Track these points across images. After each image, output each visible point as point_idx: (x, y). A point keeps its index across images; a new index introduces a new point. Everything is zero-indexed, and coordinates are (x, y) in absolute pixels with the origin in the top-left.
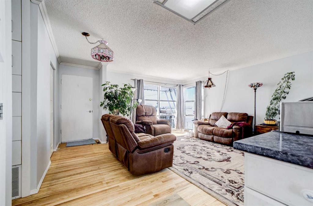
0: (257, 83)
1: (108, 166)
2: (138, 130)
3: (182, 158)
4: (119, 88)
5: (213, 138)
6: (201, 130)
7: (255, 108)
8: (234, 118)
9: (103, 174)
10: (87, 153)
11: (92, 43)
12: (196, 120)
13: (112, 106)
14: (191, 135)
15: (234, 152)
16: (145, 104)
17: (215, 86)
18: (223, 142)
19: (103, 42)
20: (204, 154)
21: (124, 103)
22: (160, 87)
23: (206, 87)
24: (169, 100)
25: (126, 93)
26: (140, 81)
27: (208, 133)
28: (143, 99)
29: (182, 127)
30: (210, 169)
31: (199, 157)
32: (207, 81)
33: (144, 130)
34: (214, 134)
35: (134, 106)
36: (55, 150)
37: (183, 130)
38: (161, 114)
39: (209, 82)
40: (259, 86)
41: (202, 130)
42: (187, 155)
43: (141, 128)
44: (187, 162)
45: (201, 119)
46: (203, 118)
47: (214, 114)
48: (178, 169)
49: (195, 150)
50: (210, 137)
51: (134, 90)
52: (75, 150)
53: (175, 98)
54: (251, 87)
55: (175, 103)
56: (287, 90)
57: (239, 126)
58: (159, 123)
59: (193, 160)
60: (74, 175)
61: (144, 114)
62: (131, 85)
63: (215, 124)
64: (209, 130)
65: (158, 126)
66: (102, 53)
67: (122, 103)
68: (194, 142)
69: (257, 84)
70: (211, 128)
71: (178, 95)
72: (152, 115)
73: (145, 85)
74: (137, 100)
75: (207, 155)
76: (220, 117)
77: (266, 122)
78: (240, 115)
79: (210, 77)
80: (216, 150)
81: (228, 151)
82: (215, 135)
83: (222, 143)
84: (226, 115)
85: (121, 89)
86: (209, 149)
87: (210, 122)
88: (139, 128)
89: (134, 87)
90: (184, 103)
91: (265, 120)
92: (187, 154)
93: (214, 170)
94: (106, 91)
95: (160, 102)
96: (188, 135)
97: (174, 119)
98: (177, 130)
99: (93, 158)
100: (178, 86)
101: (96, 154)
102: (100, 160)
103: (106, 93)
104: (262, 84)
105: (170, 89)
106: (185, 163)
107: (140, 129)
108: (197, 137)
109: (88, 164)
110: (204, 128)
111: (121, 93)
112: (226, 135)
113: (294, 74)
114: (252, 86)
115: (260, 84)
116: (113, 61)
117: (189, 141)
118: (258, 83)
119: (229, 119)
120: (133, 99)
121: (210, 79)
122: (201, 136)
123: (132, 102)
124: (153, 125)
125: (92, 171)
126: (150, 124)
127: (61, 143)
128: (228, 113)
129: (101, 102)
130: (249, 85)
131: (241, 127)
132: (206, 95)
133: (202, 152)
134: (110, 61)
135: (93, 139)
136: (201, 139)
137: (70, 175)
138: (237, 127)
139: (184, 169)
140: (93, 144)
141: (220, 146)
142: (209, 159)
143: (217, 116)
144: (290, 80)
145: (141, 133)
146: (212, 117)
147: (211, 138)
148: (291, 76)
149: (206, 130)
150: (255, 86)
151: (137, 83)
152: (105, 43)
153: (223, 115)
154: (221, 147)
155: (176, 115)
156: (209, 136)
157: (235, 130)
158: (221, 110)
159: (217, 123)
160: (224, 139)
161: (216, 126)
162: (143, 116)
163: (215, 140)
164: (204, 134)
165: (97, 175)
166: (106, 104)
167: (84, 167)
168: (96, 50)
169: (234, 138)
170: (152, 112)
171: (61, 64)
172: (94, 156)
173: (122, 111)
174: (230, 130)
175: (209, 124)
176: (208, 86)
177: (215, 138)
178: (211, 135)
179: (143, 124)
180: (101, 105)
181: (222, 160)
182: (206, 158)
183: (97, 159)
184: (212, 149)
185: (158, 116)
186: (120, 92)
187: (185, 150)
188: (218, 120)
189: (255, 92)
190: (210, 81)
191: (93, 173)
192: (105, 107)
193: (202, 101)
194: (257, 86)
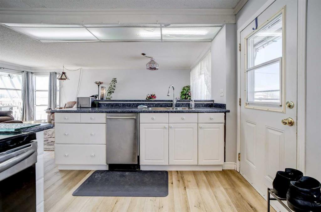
12: (49, 109)
17: (69, 79)
23: (60, 79)
32: (61, 75)
39: (63, 76)
40: (100, 84)
45: (56, 108)
46: (58, 107)
47: (69, 103)
54: (96, 84)
55: (20, 92)
56: (114, 88)
69: (99, 82)
71: (25, 84)
76: (74, 105)
79: (64, 72)
90: (34, 92)
100: (25, 72)
104: (102, 83)
113: (116, 79)
121: (64, 73)
130: (95, 82)
132: (61, 86)
143: (72, 104)
144: (115, 83)
146: (67, 106)
148: (115, 81)
176: (63, 79)
189: (99, 87)
193: (57, 91)
194: (99, 84)
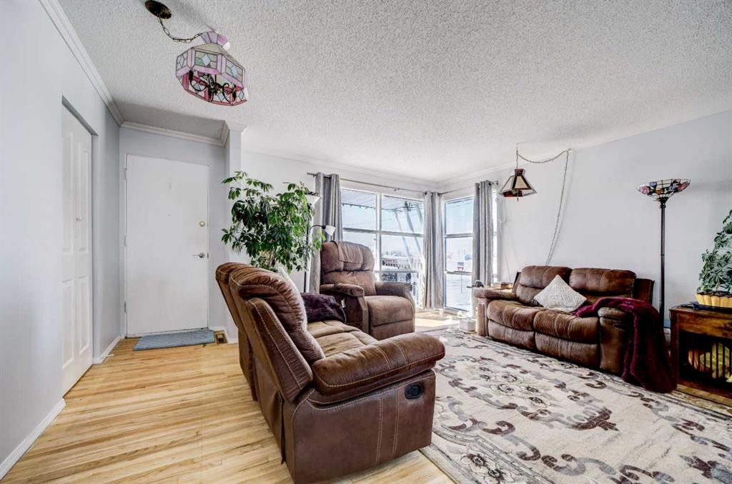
0: (670, 182)
1: (225, 427)
2: (323, 311)
3: (456, 406)
4: (272, 193)
5: (533, 340)
6: (495, 314)
7: (662, 255)
8: (592, 284)
9: (204, 463)
10: (180, 374)
11: (180, 40)
12: (478, 287)
13: (255, 241)
14: (466, 328)
15: (610, 388)
16: (344, 240)
17: (535, 192)
18: (564, 353)
19: (215, 40)
20: (520, 394)
21: (286, 235)
22: (383, 197)
23: (507, 194)
24: (404, 232)
25: (290, 205)
26: (330, 178)
27: (519, 325)
28: (337, 223)
29: (439, 303)
30: (561, 463)
31: (507, 404)
32: (512, 180)
33: (340, 312)
34: (540, 330)
35: (316, 244)
36: (98, 360)
37: (441, 310)
38: (384, 268)
39: (517, 180)
40: (676, 190)
41: (500, 314)
42: (467, 395)
43: (333, 306)
44: (475, 422)
45: (492, 285)
46: (495, 280)
47: (530, 270)
48: (451, 455)
49: (489, 378)
50: (525, 336)
51: (314, 201)
52: (153, 363)
53: (421, 228)
54: (650, 193)
55: (421, 240)
57: (619, 309)
58: (381, 291)
59: (492, 417)
60: (113, 460)
61: (342, 266)
62: (305, 186)
63: (536, 298)
64: (520, 316)
65: (378, 301)
66: (209, 66)
67: (282, 233)
68: (476, 347)
69: (672, 184)
70: (527, 311)
71: (429, 221)
72: (361, 270)
73: (345, 190)
74: (324, 228)
75: (531, 399)
76: (550, 279)
77: (704, 301)
78: (612, 275)
79: (519, 168)
80: (551, 381)
81: (587, 385)
82: (539, 332)
83: (562, 356)
84: (565, 274)
85: (278, 198)
86: (529, 374)
87: (519, 292)
88: (325, 304)
89: (314, 191)
90: (444, 239)
91: (702, 294)
92: (467, 390)
93: (573, 464)
94: (237, 199)
95: (382, 236)
96: (458, 327)
97: (418, 281)
98: (426, 309)
99: (193, 393)
100: (429, 195)
101: (204, 379)
102: (209, 402)
103: (236, 205)
104: (687, 184)
105: (406, 204)
106: (469, 430)
107: (329, 309)
108: (484, 333)
109: (170, 414)
110: (506, 309)
111: (278, 206)
112: (577, 335)
114: (654, 191)
115: (680, 185)
116: (245, 101)
117: (464, 345)
118: (675, 182)
119: (578, 287)
120: (312, 223)
121: (519, 173)
122: (497, 331)
123: (312, 231)
124: (366, 298)
125: (172, 445)
126: (357, 294)
127: (126, 338)
128: (571, 270)
129: (224, 230)
130: (644, 188)
131: (628, 312)
132: (504, 220)
133: (511, 386)
134: (238, 103)
135: (211, 328)
136: (494, 340)
137: (97, 464)
138: (614, 311)
139: (471, 457)
140: (205, 344)
141: (555, 364)
142: (540, 415)
143: (541, 276)
145: (330, 323)
146: (523, 280)
147: (526, 340)
149: (510, 316)
150: (663, 189)
151: (324, 184)
152: (219, 42)
153: (558, 276)
154: (562, 368)
155: (423, 272)
156: (521, 333)
157: (605, 321)
158: (549, 260)
159: (540, 297)
160: (571, 344)
161: (538, 305)
162: (338, 271)
163: (539, 345)
164: (506, 327)
165: (183, 468)
166: (238, 235)
167: (154, 428)
168: (189, 57)
169: (602, 346)
170: (361, 262)
171: (123, 125)
172: (199, 384)
173: (282, 257)
174: (589, 321)
175: (514, 298)
176: (514, 193)
177: (541, 340)
178: (527, 331)
179: (340, 293)
180: (226, 238)
181: (586, 421)
182: (531, 410)
183: (203, 396)
184: (539, 376)
185: (376, 272)
186: (276, 203)
187: (460, 377)
188: (542, 288)
189: (663, 207)
190: (519, 178)
191: (173, 456)
192: (236, 245)
193: (493, 235)
194: (662, 193)
